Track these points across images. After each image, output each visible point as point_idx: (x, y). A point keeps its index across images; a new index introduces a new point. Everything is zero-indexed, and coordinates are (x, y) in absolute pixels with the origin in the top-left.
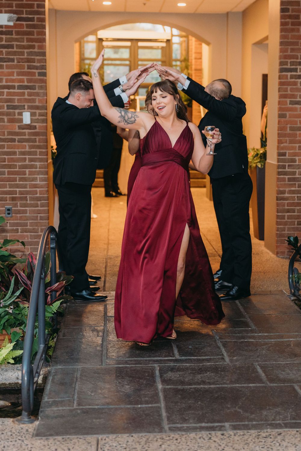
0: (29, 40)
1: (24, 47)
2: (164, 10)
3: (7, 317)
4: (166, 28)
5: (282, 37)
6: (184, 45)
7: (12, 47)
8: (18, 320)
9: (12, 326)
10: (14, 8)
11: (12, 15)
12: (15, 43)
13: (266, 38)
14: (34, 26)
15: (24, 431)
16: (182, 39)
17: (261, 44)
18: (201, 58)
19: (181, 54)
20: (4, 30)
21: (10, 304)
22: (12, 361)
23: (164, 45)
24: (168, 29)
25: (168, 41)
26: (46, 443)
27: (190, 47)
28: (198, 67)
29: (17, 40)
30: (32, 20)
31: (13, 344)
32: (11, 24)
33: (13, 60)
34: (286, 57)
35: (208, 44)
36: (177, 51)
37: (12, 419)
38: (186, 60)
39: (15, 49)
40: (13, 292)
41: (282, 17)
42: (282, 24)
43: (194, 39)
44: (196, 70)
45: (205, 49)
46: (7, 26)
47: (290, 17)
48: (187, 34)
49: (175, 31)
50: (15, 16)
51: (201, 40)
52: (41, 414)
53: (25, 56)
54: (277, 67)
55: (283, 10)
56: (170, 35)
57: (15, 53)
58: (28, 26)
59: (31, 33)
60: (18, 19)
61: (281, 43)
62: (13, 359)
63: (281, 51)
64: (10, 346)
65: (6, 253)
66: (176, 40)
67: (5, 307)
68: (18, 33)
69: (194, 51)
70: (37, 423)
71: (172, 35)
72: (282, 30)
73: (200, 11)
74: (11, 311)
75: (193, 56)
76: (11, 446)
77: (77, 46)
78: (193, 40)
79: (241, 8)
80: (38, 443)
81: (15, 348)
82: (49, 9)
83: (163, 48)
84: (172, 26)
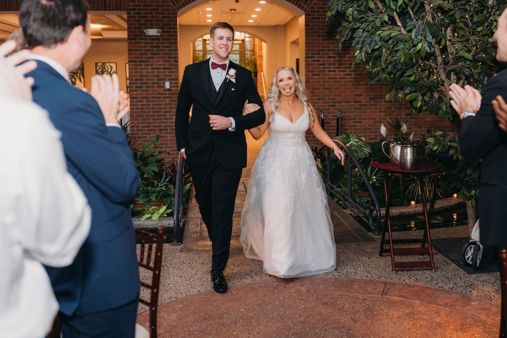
0: (168, 43)
1: (166, 47)
2: (241, 24)
3: (162, 192)
4: (242, 33)
5: (306, 40)
6: (252, 42)
7: (159, 47)
8: (168, 194)
9: (166, 197)
10: (160, 26)
11: (159, 30)
12: (161, 45)
13: (298, 39)
14: (171, 36)
15: (176, 249)
16: (251, 39)
17: (295, 43)
18: (262, 50)
19: (250, 47)
20: (154, 37)
21: (164, 186)
22: (166, 216)
23: (241, 42)
24: (243, 34)
25: (243, 40)
26: (188, 255)
27: (255, 44)
28: (260, 55)
29: (162, 43)
30: (170, 32)
31: (166, 207)
32: (159, 34)
33: (160, 54)
34: (308, 50)
35: (266, 42)
36: (248, 46)
37: (168, 244)
38: (253, 50)
39: (161, 48)
40: (166, 178)
41: (306, 29)
42: (306, 33)
43: (257, 39)
44: (259, 56)
45: (264, 45)
46: (156, 36)
47: (310, 29)
48: (253, 36)
49: (247, 35)
50: (161, 30)
51: (261, 40)
52: (184, 241)
53: (167, 52)
54: (304, 56)
55: (306, 25)
56: (244, 37)
57: (161, 50)
58: (168, 36)
59: (170, 39)
60: (163, 32)
61: (306, 43)
62: (166, 214)
63: (306, 47)
64: (165, 208)
65: (160, 159)
66: (247, 39)
67: (161, 187)
68: (162, 39)
69: (257, 45)
70: (182, 245)
71: (245, 37)
72: (306, 36)
73: (261, 24)
74: (164, 189)
75: (257, 48)
76: (170, 257)
77: (192, 44)
78: (257, 40)
79: (283, 23)
80: (183, 255)
81: (167, 208)
82: (179, 25)
83: (240, 44)
84: (245, 33)
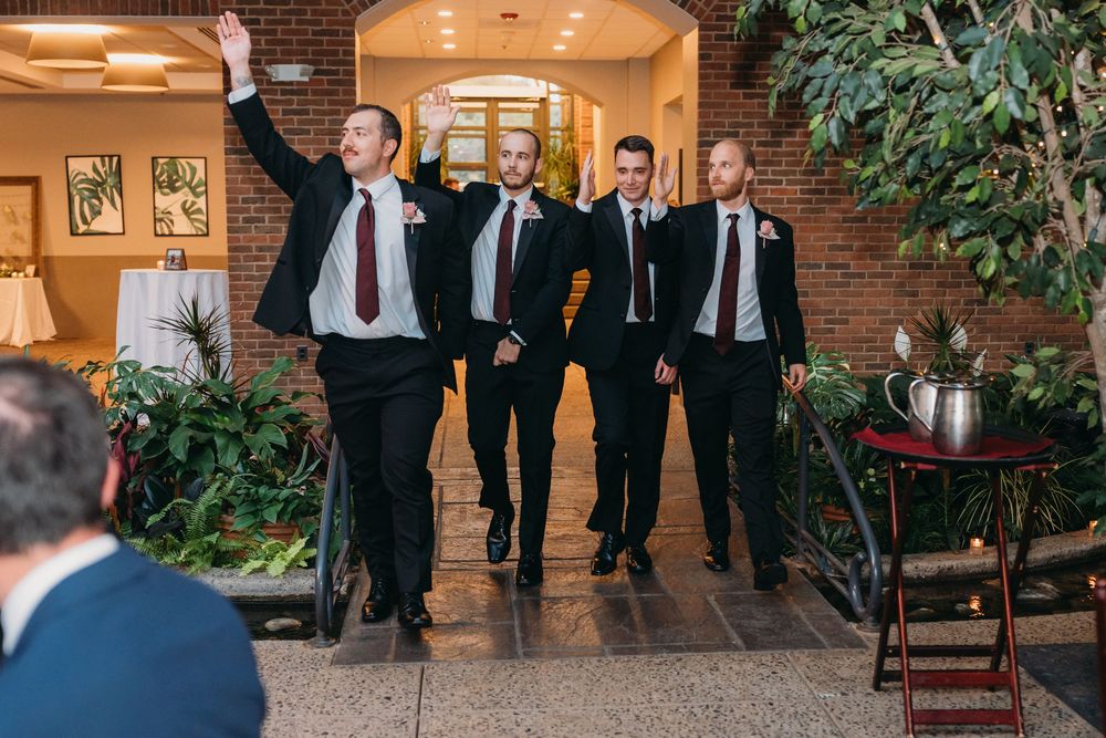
0: (331, 103)
1: (324, 113)
2: (531, 57)
3: (297, 501)
4: (540, 81)
5: (701, 95)
6: (567, 106)
7: (307, 112)
8: (314, 506)
9: (305, 514)
10: (310, 57)
11: (307, 66)
12: (311, 107)
13: (681, 98)
14: (339, 82)
15: (320, 657)
16: (563, 98)
17: (675, 105)
18: (591, 126)
19: (563, 120)
20: (295, 87)
21: (302, 484)
22: (304, 564)
23: (537, 106)
24: (543, 83)
25: (543, 100)
26: (350, 672)
27: (576, 109)
28: (588, 139)
29: (314, 102)
30: (335, 73)
31: (305, 540)
32: (306, 79)
33: (308, 132)
34: (707, 125)
35: (600, 105)
36: (556, 118)
37: (302, 642)
38: (569, 128)
39: (311, 116)
40: (307, 466)
41: (701, 67)
42: (701, 77)
43: (581, 98)
44: (584, 143)
45: (597, 112)
46: (299, 83)
47: (713, 66)
48: (569, 91)
49: (554, 87)
50: (311, 68)
51: (592, 101)
52: (344, 636)
53: (326, 126)
54: (695, 139)
55: (702, 57)
56: (546, 92)
57: (311, 122)
58: (330, 82)
59: (335, 93)
60: (316, 72)
61: (701, 105)
62: (306, 560)
63: (701, 115)
64: (301, 543)
65: (297, 412)
66: (555, 98)
67: (294, 486)
68: (315, 93)
69: (580, 115)
70: (338, 646)
71: (549, 92)
72: (701, 86)
73: (592, 54)
74: (302, 494)
75: (579, 123)
76: (301, 677)
77: (408, 107)
78: (579, 100)
79: (647, 53)
80: (338, 672)
81: (308, 545)
82: (362, 56)
83: (534, 110)
84: (549, 80)
